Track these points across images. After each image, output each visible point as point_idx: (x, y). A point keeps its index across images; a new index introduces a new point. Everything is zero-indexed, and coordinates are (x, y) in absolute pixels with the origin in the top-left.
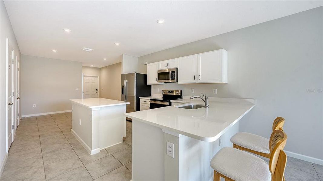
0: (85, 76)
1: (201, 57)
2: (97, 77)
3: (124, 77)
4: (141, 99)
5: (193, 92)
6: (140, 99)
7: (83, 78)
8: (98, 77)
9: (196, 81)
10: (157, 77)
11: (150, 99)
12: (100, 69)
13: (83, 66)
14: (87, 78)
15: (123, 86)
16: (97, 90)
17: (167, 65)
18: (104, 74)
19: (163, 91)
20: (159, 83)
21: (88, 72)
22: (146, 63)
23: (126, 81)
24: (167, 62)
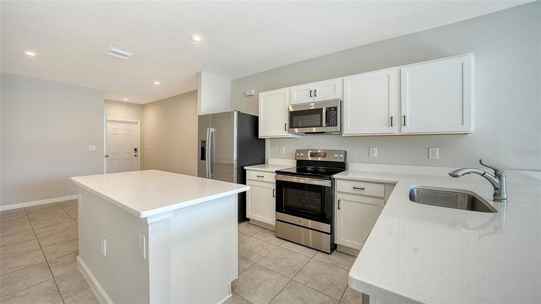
0: (109, 121)
1: (408, 73)
2: (137, 123)
3: (205, 121)
4: (249, 170)
5: (373, 153)
6: (245, 170)
7: (106, 125)
8: (139, 124)
9: (395, 130)
10: (286, 120)
11: (277, 172)
12: (143, 107)
13: (105, 100)
14: (115, 126)
15: (204, 142)
16: (135, 149)
17: (313, 93)
18: (151, 117)
19: (298, 151)
20: (290, 135)
21: (118, 114)
22: (253, 92)
23: (212, 130)
24: (312, 86)
